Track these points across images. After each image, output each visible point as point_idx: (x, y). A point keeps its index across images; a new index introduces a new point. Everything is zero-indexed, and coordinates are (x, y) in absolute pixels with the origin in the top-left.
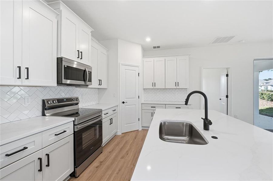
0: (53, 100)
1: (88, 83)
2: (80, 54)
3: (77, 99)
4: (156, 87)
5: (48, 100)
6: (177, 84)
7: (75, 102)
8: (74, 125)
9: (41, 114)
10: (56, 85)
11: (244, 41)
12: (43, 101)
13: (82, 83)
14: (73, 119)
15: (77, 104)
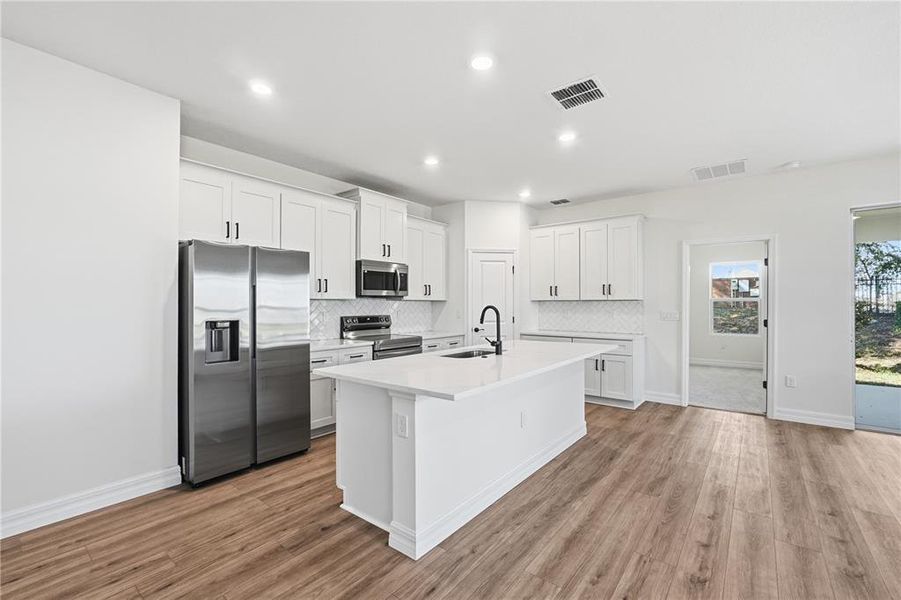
0: (353, 318)
1: (400, 293)
2: (387, 248)
3: (387, 318)
4: (559, 298)
5: (347, 318)
6: (607, 289)
7: (384, 323)
8: (374, 351)
9: (339, 336)
10: (354, 297)
11: (796, 165)
12: (342, 318)
13: (392, 293)
14: (373, 343)
15: (388, 327)
